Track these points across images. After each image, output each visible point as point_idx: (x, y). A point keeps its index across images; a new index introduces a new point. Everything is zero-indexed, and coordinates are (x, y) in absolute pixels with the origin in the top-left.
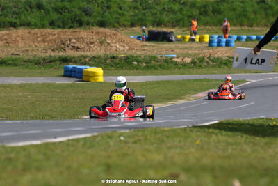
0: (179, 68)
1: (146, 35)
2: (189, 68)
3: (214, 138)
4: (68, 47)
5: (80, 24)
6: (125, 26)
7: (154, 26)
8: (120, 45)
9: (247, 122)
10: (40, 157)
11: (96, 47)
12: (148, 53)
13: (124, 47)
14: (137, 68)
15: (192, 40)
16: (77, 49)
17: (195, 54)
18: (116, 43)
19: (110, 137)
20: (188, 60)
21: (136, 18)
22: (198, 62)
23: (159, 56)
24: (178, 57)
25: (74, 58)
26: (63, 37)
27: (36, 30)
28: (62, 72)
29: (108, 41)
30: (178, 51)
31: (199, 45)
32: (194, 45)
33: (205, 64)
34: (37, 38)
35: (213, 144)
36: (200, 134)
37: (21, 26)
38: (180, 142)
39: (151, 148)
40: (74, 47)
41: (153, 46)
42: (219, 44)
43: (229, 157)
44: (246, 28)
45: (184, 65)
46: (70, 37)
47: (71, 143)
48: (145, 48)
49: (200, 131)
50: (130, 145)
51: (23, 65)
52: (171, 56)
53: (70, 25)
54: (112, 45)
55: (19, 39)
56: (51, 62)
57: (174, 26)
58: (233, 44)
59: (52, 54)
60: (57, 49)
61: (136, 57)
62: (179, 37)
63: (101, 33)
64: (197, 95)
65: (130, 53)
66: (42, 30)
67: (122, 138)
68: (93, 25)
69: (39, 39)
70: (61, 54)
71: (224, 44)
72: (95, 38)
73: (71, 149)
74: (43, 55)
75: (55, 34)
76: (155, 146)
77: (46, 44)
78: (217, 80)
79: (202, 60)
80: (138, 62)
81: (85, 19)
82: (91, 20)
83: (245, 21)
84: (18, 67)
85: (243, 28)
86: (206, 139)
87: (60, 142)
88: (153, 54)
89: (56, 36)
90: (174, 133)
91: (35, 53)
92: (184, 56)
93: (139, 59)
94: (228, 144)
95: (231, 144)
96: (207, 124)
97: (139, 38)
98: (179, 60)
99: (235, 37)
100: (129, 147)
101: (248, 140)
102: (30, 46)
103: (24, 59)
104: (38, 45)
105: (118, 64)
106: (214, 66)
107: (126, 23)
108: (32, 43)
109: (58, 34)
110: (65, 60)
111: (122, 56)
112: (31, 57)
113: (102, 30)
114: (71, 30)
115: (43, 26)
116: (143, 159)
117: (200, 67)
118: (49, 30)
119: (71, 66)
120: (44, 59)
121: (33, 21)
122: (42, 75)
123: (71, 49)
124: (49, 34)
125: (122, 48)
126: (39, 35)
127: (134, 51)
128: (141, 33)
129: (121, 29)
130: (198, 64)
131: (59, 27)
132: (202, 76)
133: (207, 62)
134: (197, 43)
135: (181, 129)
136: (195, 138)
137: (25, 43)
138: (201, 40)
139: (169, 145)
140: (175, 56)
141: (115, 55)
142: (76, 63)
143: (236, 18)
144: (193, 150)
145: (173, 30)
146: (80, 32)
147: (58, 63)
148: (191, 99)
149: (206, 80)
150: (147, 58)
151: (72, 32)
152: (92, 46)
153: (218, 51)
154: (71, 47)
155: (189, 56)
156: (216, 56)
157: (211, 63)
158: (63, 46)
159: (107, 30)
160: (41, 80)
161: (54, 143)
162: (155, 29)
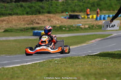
0: (83, 30)
1: (68, 16)
2: (88, 30)
3: (97, 60)
4: (34, 23)
5: (40, 13)
6: (59, 13)
7: (71, 12)
8: (57, 21)
9: (112, 52)
10: (19, 72)
11: (46, 22)
12: (70, 24)
13: (59, 22)
14: (64, 31)
15: (88, 18)
16: (38, 23)
17: (90, 24)
18: (55, 20)
19: (51, 62)
20: (87, 26)
21: (64, 9)
22: (91, 27)
23: (74, 25)
24: (82, 25)
25: (37, 27)
26: (32, 19)
27: (20, 16)
28: (32, 34)
29: (52, 20)
30: (82, 23)
31: (91, 20)
32: (89, 20)
33: (94, 28)
34: (21, 19)
35: (96, 63)
36: (91, 59)
37: (14, 14)
38: (82, 62)
39: (69, 65)
40: (37, 23)
41: (72, 21)
42: (100, 19)
43: (103, 68)
44: (112, 11)
45: (85, 29)
46: (35, 18)
47: (33, 65)
48: (68, 22)
49: (91, 57)
50: (59, 65)
51: (15, 31)
52: (79, 25)
53: (35, 13)
54: (54, 21)
55: (13, 20)
56: (27, 29)
57: (80, 12)
58: (106, 19)
59: (28, 26)
60: (30, 24)
61: (64, 26)
62: (83, 16)
63: (49, 16)
64: (91, 41)
65: (61, 24)
66: (23, 16)
67: (56, 62)
68: (45, 13)
69: (22, 20)
70: (32, 26)
71: (102, 19)
72: (46, 19)
73: (33, 68)
74: (24, 27)
75: (29, 17)
76: (71, 64)
77: (25, 22)
78: (100, 35)
79: (93, 26)
80: (65, 28)
81: (41, 10)
82: (44, 11)
83: (111, 9)
84: (13, 33)
85: (111, 12)
86: (93, 61)
87: (29, 65)
88: (72, 24)
89: (29, 18)
90: (79, 59)
91: (20, 26)
92: (85, 25)
93: (66, 27)
94: (103, 62)
95: (104, 63)
96: (94, 54)
97: (65, 18)
98: (83, 27)
99: (107, 16)
100: (59, 66)
101: (112, 61)
102: (18, 23)
103: (15, 29)
104: (21, 22)
105: (56, 29)
106: (98, 29)
107: (59, 12)
108: (18, 22)
109: (30, 17)
110: (33, 29)
111: (58, 26)
112: (19, 28)
113: (49, 15)
114: (36, 15)
115: (23, 14)
116: (65, 71)
117: (92, 29)
118: (26, 16)
119: (36, 31)
120: (24, 29)
121: (19, 12)
122: (23, 35)
123: (36, 24)
124: (26, 18)
125: (58, 23)
126: (22, 18)
127: (63, 24)
128: (66, 15)
129: (57, 14)
130: (91, 28)
131: (30, 14)
132: (93, 33)
133: (95, 27)
134: (91, 19)
135: (83, 57)
136: (89, 61)
137: (16, 22)
138: (92, 17)
139: (77, 64)
140: (81, 25)
141: (55, 26)
142: (38, 29)
143: (107, 7)
144: (87, 66)
145: (80, 14)
146: (39, 16)
147: (30, 30)
148: (89, 43)
149: (95, 35)
150: (69, 26)
151: (36, 16)
152: (45, 22)
153: (100, 22)
154: (35, 23)
155: (87, 24)
156: (99, 24)
157: (97, 27)
158: (32, 23)
159: (51, 15)
160: (23, 38)
161: (26, 65)
162: (72, 14)
